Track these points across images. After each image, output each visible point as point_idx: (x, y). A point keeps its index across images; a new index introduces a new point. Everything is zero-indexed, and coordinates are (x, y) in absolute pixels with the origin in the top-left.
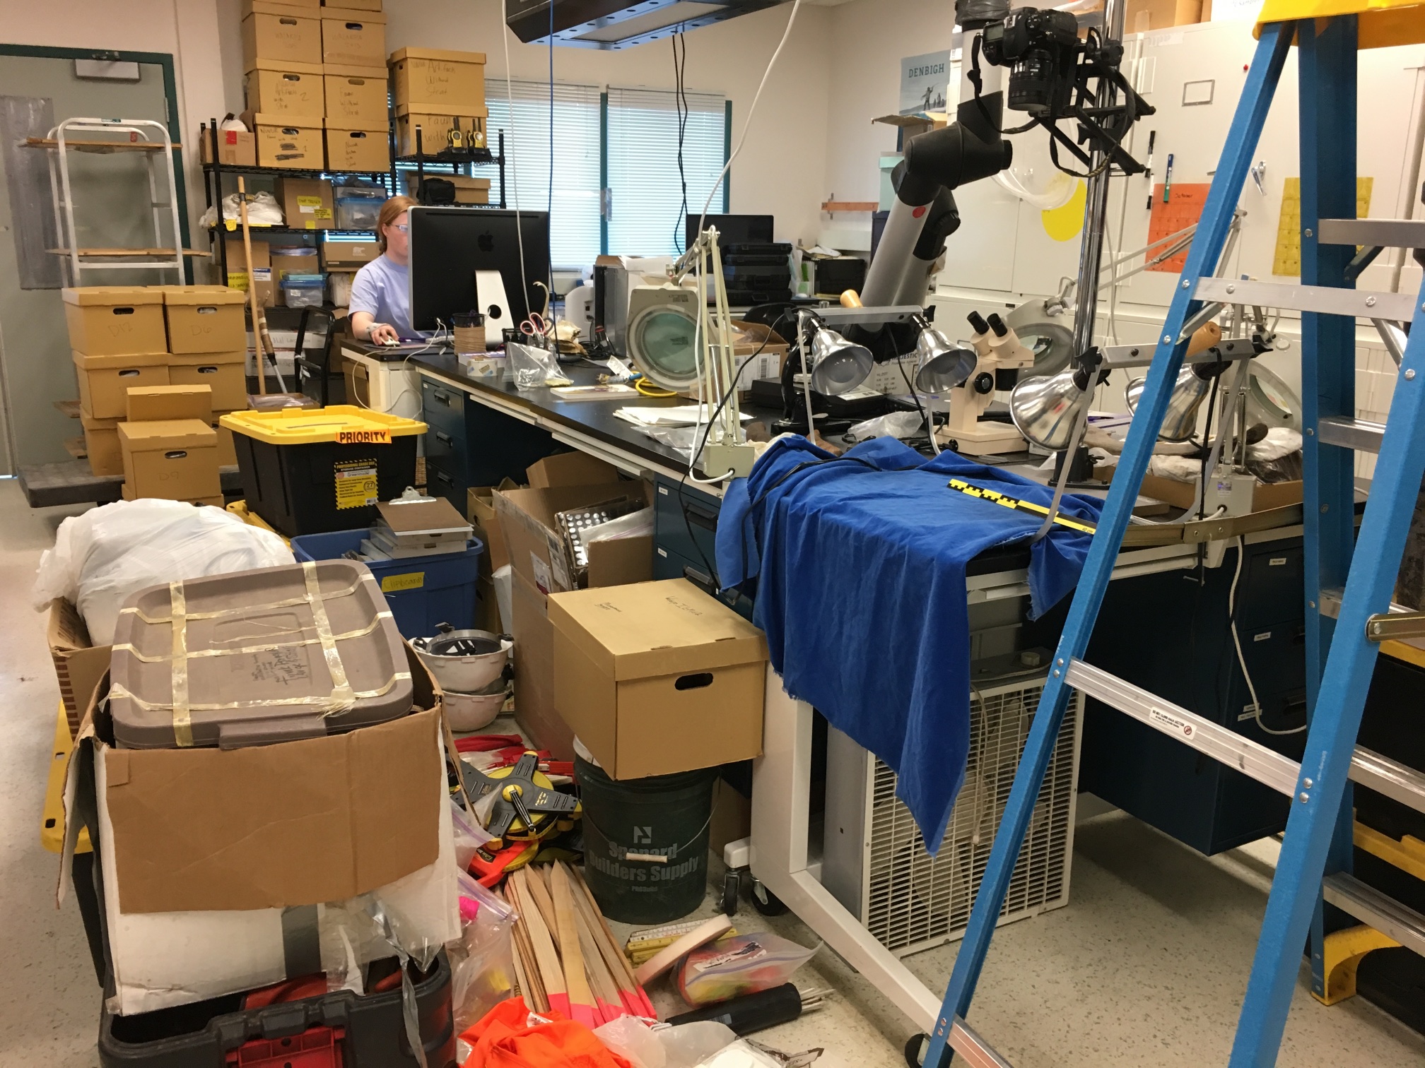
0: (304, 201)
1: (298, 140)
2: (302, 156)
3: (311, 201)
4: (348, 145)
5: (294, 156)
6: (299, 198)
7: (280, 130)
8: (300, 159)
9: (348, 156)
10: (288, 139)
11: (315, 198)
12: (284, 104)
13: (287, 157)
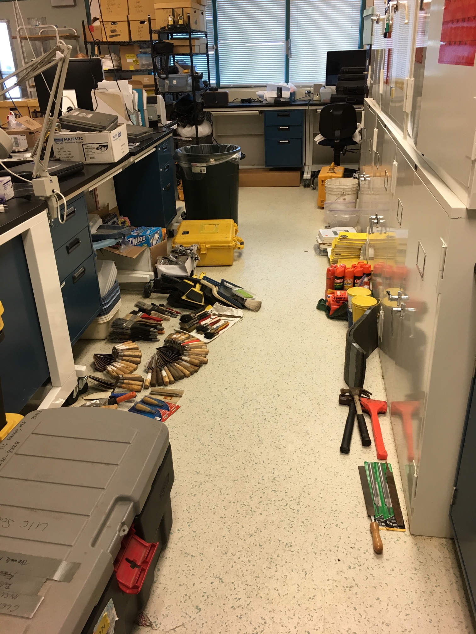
0: (129, 57)
1: (118, 27)
2: (119, 35)
3: (131, 57)
4: (139, 28)
5: (116, 35)
6: (126, 55)
7: (110, 23)
8: (119, 37)
9: (139, 33)
10: (113, 27)
11: (133, 55)
12: (110, 10)
13: (114, 36)
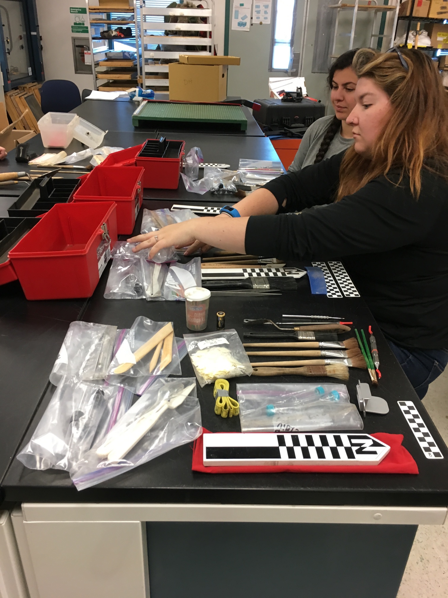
0: (440, 35)
3: (443, 35)
5: (446, 12)
6: (439, 33)
11: (445, 33)
13: (441, 13)
